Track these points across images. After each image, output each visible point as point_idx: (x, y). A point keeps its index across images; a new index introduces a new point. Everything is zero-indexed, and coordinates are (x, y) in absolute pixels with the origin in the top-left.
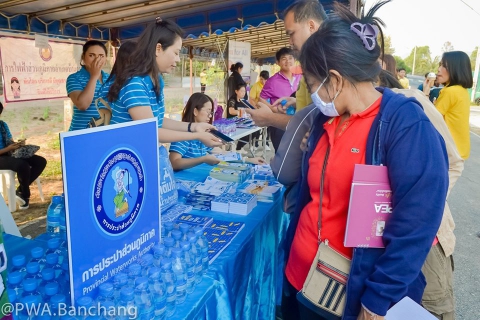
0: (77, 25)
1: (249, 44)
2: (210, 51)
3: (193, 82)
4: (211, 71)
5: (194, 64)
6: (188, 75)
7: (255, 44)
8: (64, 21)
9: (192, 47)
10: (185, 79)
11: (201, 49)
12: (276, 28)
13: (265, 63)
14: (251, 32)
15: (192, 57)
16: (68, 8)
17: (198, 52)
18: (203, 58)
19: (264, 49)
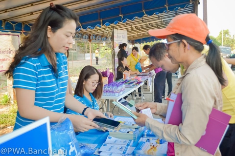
0: (14, 23)
1: (126, 31)
2: (102, 36)
3: (92, 56)
4: (103, 49)
5: (92, 45)
6: (89, 52)
7: (129, 31)
8: (5, 20)
9: (90, 35)
10: (87, 54)
11: (96, 36)
12: (142, 21)
13: (136, 43)
14: (127, 24)
15: (90, 41)
16: (6, 12)
17: (94, 37)
18: (97, 41)
19: (135, 34)
